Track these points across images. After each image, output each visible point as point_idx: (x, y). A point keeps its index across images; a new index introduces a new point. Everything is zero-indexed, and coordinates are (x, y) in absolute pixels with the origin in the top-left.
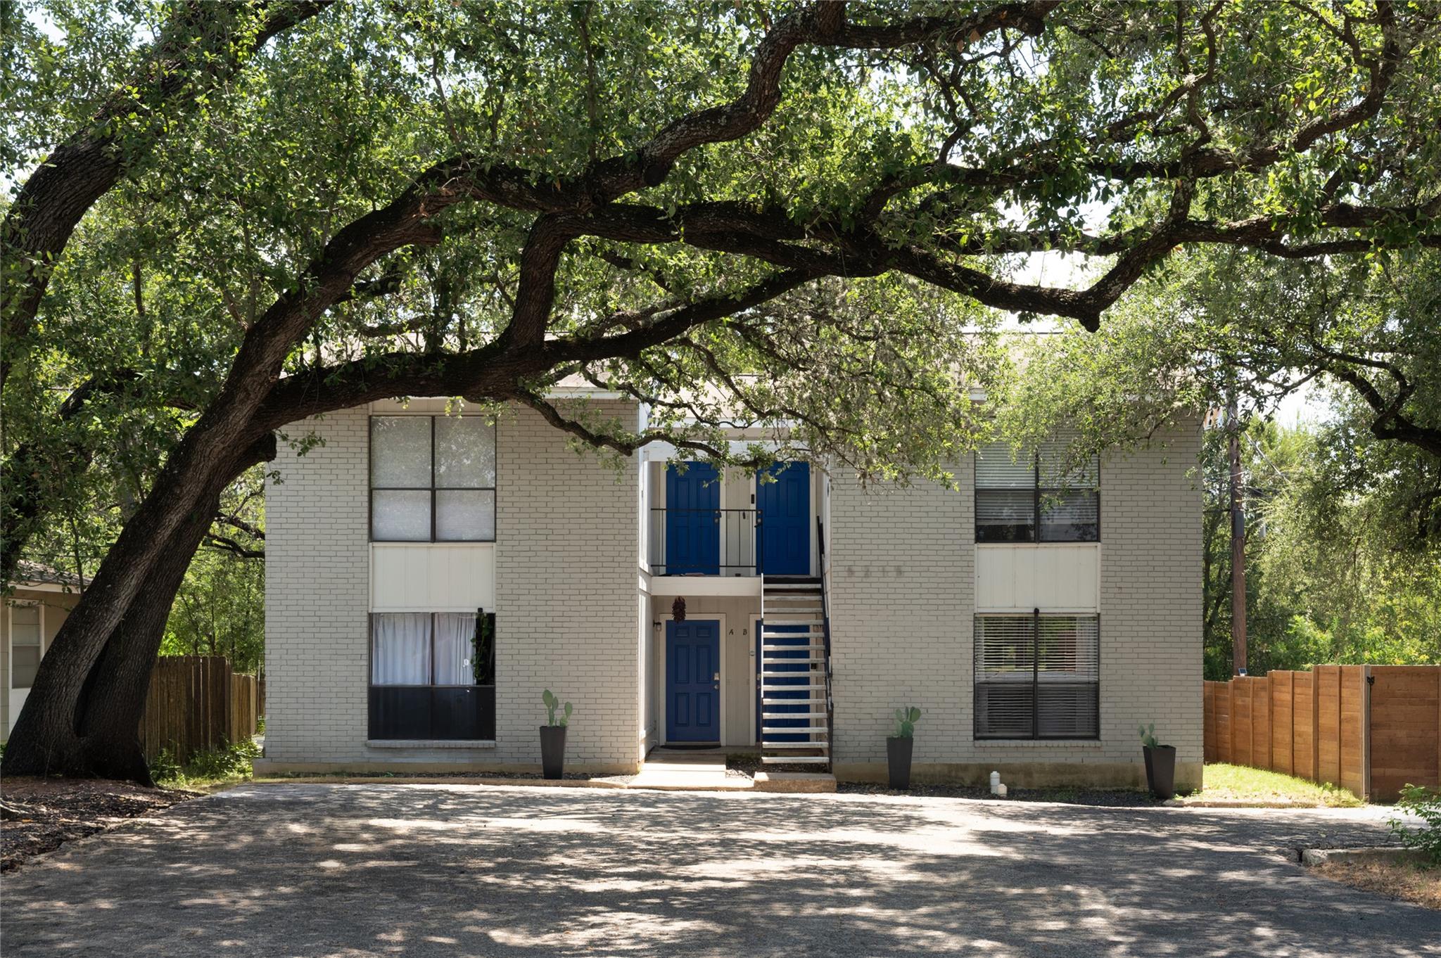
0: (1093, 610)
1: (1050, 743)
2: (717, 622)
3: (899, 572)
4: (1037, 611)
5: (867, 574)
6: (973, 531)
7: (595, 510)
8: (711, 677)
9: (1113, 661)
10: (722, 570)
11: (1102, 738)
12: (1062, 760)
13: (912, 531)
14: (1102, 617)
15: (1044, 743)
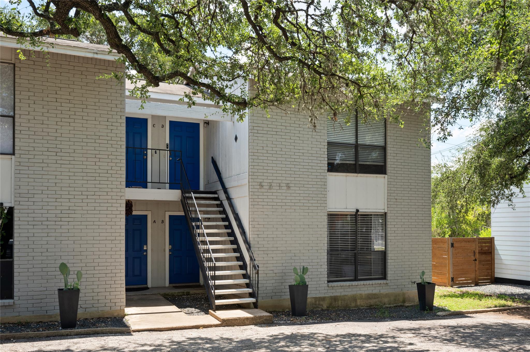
0: (383, 211)
1: (365, 282)
2: (146, 216)
3: (288, 187)
4: (357, 211)
5: (271, 187)
6: (326, 165)
7: (94, 137)
8: (142, 248)
9: (393, 238)
10: (149, 185)
11: (389, 278)
12: (370, 292)
13: (295, 163)
14: (388, 215)
15: (362, 282)
